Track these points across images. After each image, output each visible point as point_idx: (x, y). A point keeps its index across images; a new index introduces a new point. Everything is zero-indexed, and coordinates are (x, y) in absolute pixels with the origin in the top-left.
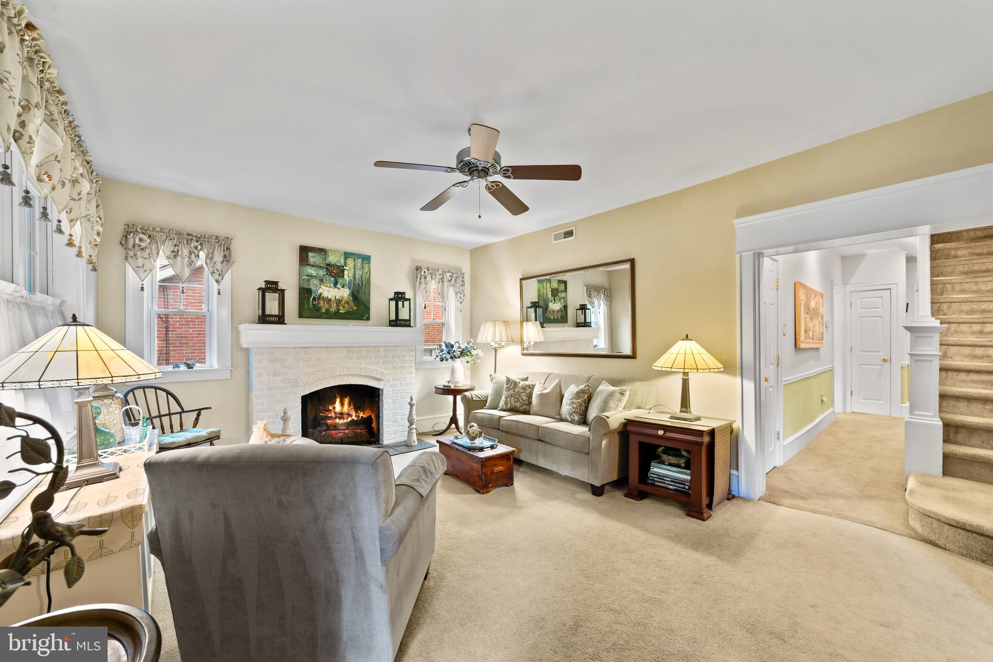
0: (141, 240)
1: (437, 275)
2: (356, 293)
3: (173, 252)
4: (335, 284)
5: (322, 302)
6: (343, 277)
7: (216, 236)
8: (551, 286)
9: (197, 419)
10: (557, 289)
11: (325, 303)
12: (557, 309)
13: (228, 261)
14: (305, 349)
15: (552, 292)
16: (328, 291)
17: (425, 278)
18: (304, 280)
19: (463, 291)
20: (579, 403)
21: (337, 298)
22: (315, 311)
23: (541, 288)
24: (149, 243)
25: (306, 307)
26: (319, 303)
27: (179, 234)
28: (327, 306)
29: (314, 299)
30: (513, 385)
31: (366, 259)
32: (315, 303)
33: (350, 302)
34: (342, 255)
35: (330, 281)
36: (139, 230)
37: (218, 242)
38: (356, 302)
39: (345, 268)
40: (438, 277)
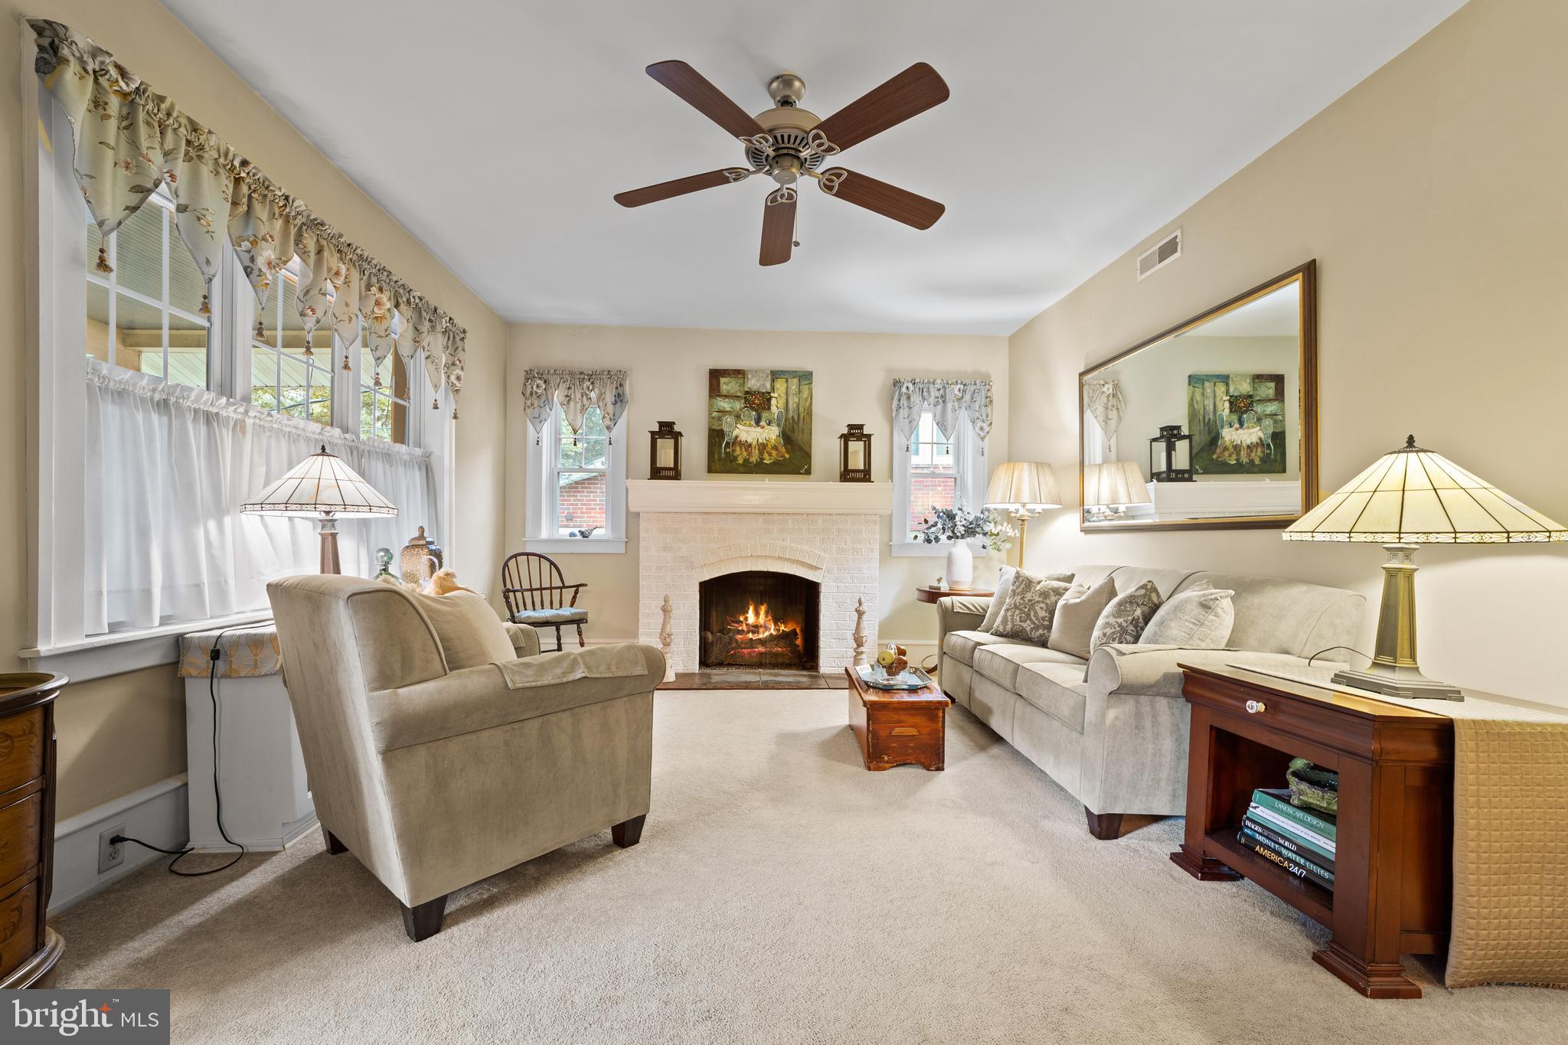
0: (538, 386)
1: (932, 390)
2: (789, 433)
3: (567, 396)
4: (758, 422)
5: (738, 448)
6: (769, 408)
7: (609, 371)
8: (1227, 391)
9: (574, 598)
10: (1251, 396)
11: (743, 449)
12: (1249, 442)
13: (621, 401)
14: (704, 516)
15: (1231, 403)
16: (747, 432)
17: (909, 398)
18: (714, 418)
19: (987, 416)
20: (1120, 625)
21: (760, 441)
22: (728, 463)
23: (1198, 397)
24: (545, 389)
25: (716, 456)
26: (734, 451)
27: (572, 374)
28: (745, 454)
29: (728, 444)
30: (1023, 586)
31: (806, 377)
32: (728, 450)
33: (780, 448)
34: (767, 376)
35: (750, 416)
36: (536, 375)
37: (610, 378)
38: (789, 446)
39: (772, 394)
40: (934, 393)
